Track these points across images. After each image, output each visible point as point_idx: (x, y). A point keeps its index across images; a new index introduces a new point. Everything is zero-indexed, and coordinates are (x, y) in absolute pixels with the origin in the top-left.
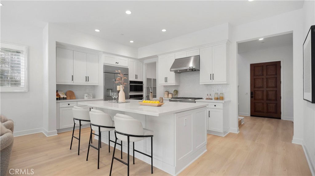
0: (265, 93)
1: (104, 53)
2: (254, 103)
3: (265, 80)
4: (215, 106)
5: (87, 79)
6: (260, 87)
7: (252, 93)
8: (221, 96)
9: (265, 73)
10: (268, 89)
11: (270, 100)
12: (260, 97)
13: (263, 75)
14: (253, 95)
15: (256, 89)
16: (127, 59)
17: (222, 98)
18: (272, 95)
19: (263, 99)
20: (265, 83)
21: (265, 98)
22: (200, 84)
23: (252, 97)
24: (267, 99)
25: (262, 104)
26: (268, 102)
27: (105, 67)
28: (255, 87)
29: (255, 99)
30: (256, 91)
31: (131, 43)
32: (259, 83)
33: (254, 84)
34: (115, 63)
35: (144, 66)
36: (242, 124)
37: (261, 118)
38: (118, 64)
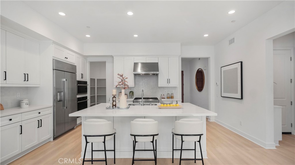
1: (54, 43)
5: (26, 77)
8: (172, 95)
16: (74, 54)
22: (159, 86)
27: (57, 62)
31: (86, 37)
34: (64, 58)
35: (88, 64)
38: (67, 60)
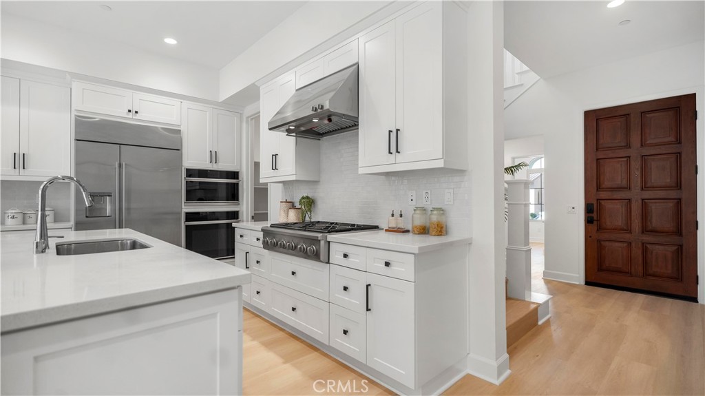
0: (636, 208)
2: (599, 241)
3: (636, 165)
4: (387, 264)
5: (19, 160)
6: (619, 189)
7: (589, 209)
8: (435, 218)
9: (635, 139)
10: (647, 194)
11: (654, 232)
12: (619, 222)
13: (628, 146)
14: (594, 215)
15: (603, 195)
16: (176, 102)
17: (441, 230)
18: (661, 216)
19: (628, 230)
20: (637, 174)
21: (636, 224)
22: (361, 171)
23: (589, 221)
24: (645, 230)
25: (625, 245)
26: (647, 238)
28: (599, 188)
29: (599, 229)
30: (603, 202)
32: (615, 174)
33: (598, 178)
34: (124, 113)
35: (244, 125)
36: (540, 323)
37: (621, 292)
38: (138, 117)
